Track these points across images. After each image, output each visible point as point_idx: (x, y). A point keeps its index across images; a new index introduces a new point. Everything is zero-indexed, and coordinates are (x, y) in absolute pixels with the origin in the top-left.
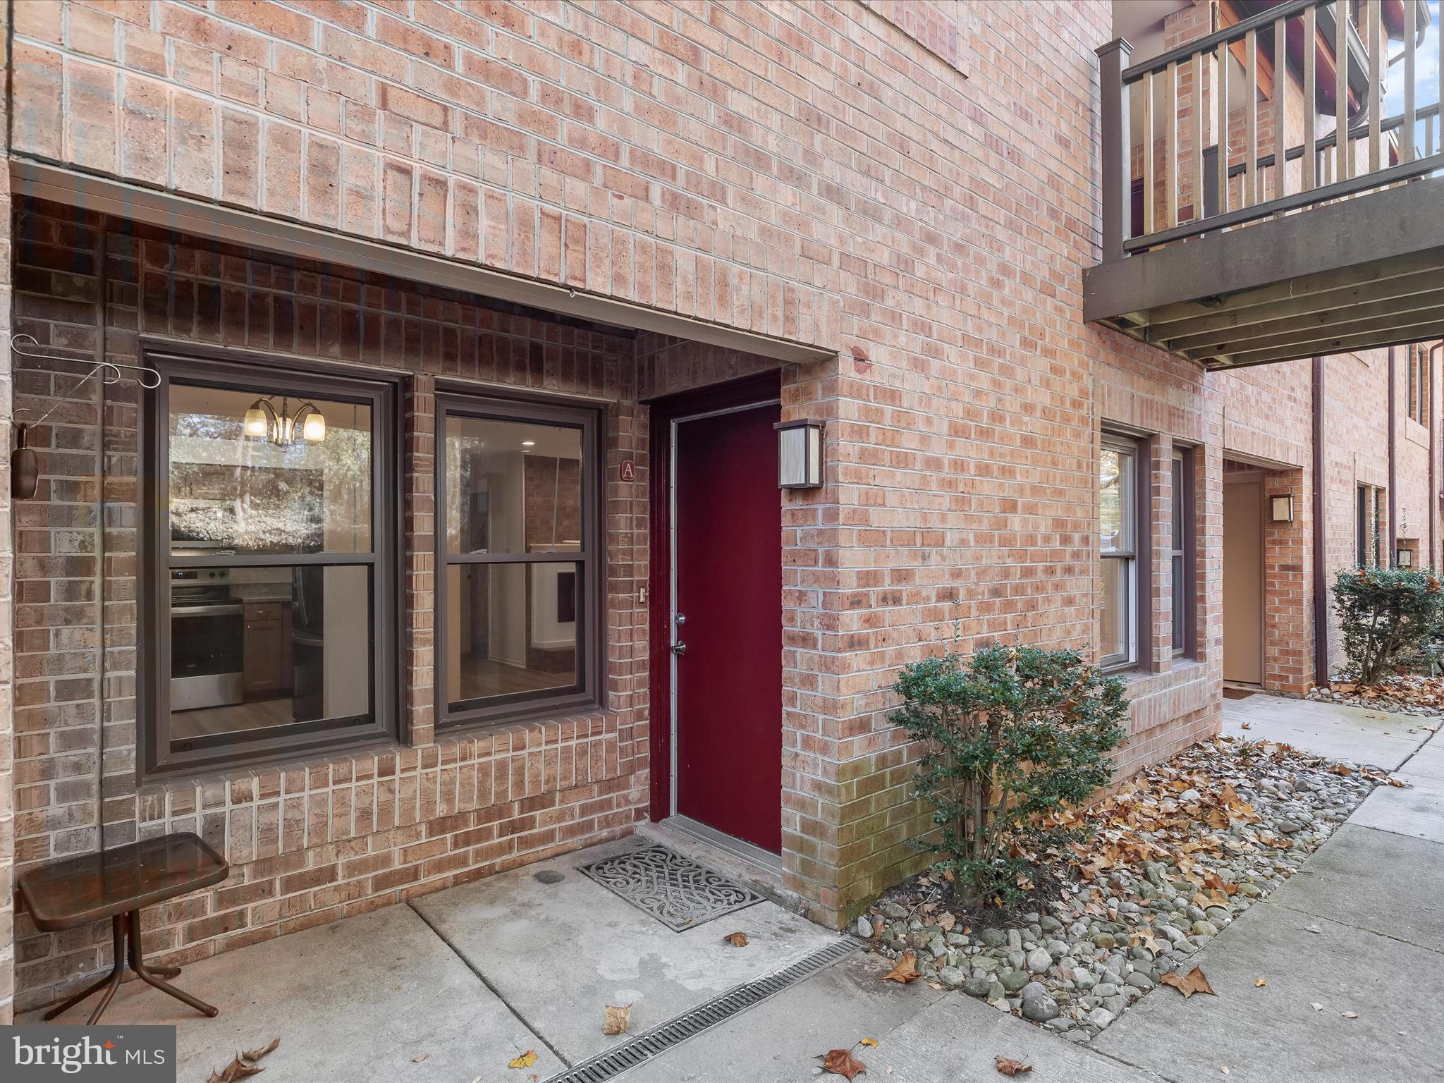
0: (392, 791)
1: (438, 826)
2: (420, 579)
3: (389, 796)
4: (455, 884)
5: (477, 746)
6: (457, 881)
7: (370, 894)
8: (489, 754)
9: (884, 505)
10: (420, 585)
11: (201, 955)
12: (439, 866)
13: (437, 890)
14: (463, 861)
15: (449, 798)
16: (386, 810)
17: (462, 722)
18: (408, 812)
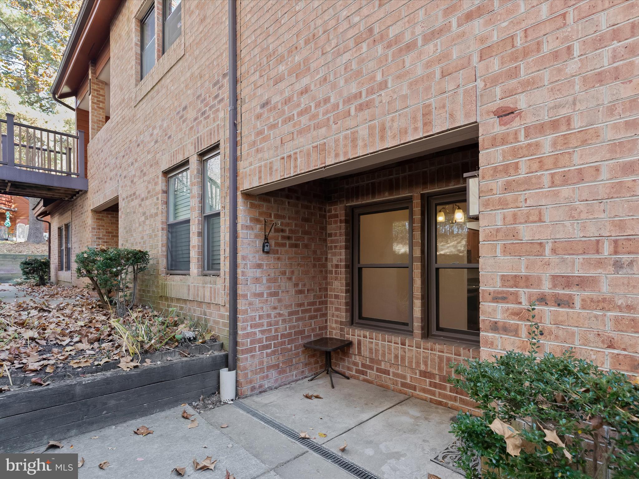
0: (405, 352)
1: (424, 374)
2: (416, 273)
3: (404, 354)
4: (431, 402)
5: (437, 347)
6: (431, 401)
7: (399, 387)
8: (443, 352)
9: (540, 220)
10: (416, 275)
11: (357, 378)
12: (424, 390)
13: (422, 399)
14: (434, 394)
15: (426, 364)
16: (403, 358)
17: (444, 337)
18: (411, 362)
